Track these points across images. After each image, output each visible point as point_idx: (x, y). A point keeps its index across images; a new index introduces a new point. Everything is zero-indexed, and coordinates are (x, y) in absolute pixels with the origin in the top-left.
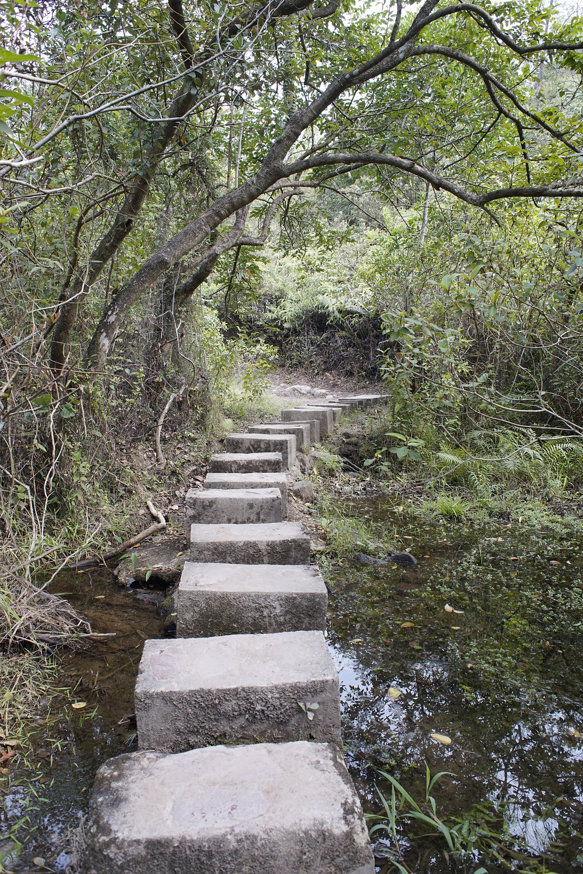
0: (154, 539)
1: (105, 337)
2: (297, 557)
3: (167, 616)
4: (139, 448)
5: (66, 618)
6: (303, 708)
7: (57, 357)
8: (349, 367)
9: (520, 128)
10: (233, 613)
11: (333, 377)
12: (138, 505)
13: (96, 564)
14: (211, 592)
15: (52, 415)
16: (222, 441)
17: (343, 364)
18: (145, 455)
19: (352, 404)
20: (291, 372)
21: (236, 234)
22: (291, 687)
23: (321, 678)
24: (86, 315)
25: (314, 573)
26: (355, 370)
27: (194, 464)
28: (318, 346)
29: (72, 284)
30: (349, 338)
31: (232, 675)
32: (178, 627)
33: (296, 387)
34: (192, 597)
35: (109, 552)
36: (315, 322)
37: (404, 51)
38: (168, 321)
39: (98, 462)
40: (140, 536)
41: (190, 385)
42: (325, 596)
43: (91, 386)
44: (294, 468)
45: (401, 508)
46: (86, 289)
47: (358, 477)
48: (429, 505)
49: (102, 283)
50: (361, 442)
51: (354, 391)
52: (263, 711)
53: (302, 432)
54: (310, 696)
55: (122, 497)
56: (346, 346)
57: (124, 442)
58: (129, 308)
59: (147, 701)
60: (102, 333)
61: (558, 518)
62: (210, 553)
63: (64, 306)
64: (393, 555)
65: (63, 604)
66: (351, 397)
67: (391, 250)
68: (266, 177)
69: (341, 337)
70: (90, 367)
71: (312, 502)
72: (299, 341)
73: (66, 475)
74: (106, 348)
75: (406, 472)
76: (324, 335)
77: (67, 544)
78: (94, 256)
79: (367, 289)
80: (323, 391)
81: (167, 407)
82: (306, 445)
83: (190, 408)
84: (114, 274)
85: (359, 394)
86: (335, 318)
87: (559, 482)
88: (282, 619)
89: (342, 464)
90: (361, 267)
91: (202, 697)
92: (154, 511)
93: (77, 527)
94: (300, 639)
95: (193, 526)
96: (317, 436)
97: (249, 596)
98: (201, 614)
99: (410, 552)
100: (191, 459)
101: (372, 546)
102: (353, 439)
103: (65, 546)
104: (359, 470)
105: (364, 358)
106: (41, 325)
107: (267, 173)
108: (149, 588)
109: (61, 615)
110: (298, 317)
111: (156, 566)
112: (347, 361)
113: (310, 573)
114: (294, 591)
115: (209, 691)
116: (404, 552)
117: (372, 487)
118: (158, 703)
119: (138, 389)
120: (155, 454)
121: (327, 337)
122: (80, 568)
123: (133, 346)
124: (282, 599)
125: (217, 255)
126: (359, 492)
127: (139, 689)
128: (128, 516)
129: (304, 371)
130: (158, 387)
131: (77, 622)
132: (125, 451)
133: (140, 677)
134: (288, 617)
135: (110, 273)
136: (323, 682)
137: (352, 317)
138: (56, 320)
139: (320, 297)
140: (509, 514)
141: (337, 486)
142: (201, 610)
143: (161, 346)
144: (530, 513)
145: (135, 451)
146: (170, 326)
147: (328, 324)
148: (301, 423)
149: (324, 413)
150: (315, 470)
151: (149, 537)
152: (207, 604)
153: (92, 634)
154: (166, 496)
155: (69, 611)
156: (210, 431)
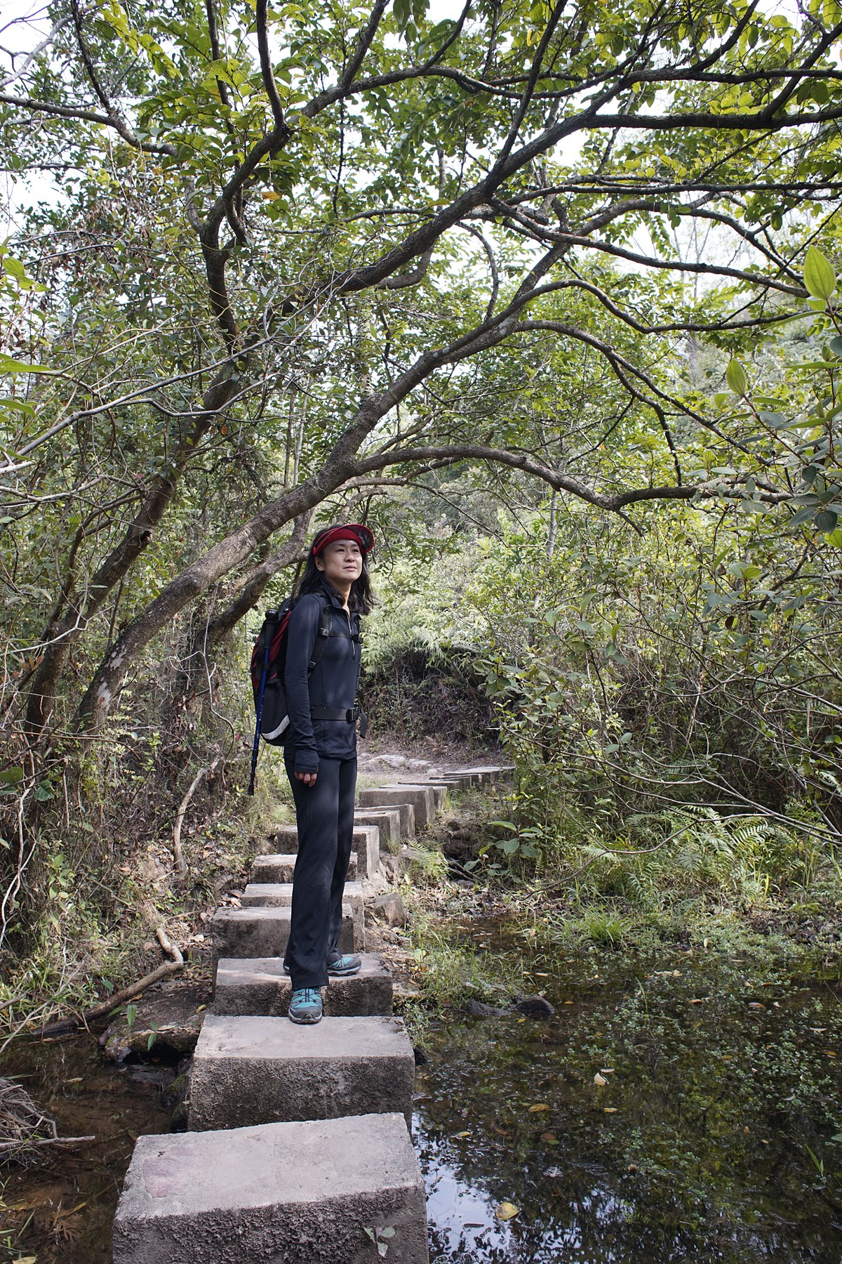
0: (164, 986)
1: (106, 688)
2: (373, 1006)
3: (176, 1105)
4: (149, 848)
5: (19, 1116)
6: (372, 1238)
7: (35, 716)
8: (459, 728)
9: (661, 414)
10: (274, 1093)
11: (437, 742)
12: (144, 935)
13: (73, 1027)
14: (242, 1060)
15: (22, 799)
16: (271, 838)
17: (452, 723)
18: (157, 860)
19: (462, 780)
20: (377, 736)
21: (294, 547)
22: (353, 1201)
23: (397, 1186)
24: (82, 657)
25: (395, 1027)
26: (469, 732)
27: (230, 873)
28: (415, 698)
29: (64, 615)
30: (458, 686)
31: (265, 1186)
32: (190, 1119)
33: (384, 757)
34: (213, 1068)
35: (94, 1008)
36: (410, 664)
37: (506, 327)
38: (197, 665)
39: (86, 870)
40: (143, 982)
41: (226, 756)
42: (411, 1062)
43: (82, 758)
44: (377, 876)
45: (532, 931)
46: (82, 624)
47: (471, 887)
48: (574, 926)
49: (106, 615)
50: (475, 836)
51: (467, 762)
52: (310, 1243)
53: (388, 822)
54: (382, 1217)
55: (119, 923)
56: (454, 697)
57: (126, 840)
58: (142, 649)
59: (133, 1236)
60: (101, 683)
61: (760, 938)
62: (245, 1002)
63: (49, 647)
64: (519, 1002)
65: (15, 1091)
66: (464, 771)
67: (510, 565)
68: (332, 476)
69: (447, 685)
70: (81, 730)
71: (402, 927)
72: (387, 692)
73: (37, 890)
74: (106, 704)
75: (540, 877)
76: (423, 683)
77: (30, 997)
78: (97, 578)
79: (480, 618)
80: (423, 763)
81: (192, 788)
82: (394, 840)
83: (226, 789)
84: (122, 601)
85: (475, 765)
86: (438, 658)
87: (758, 885)
88: (347, 1099)
89: (447, 868)
90: (471, 588)
91: (219, 1224)
92: (166, 943)
93: (48, 969)
94: (370, 1126)
95: (221, 961)
96: (410, 829)
97: (299, 1065)
98: (226, 1096)
99: (545, 997)
100: (225, 864)
101: (488, 989)
102: (463, 831)
103: (27, 1001)
104: (472, 877)
105: (480, 715)
106: (15, 673)
107: (333, 471)
108: (152, 1063)
109: (10, 1109)
110: (386, 658)
111: (165, 1027)
112: (456, 719)
113: (390, 1027)
114: (365, 1055)
115: (229, 1212)
116: (536, 997)
117: (491, 901)
118: (150, 1237)
119: (151, 762)
120: (172, 857)
121: (427, 686)
122: (46, 1035)
123: (145, 700)
124: (347, 1069)
125: (268, 576)
126: (472, 910)
127: (121, 1216)
128: (127, 953)
129: (395, 734)
130: (181, 759)
131: (34, 1120)
132: (127, 853)
133: (125, 1196)
134: (357, 1096)
135: (117, 601)
136: (400, 1191)
137: (461, 657)
138: (37, 666)
139: (416, 630)
140: (689, 935)
141: (440, 901)
142: (227, 1088)
143: (187, 701)
144: (719, 932)
145: (142, 854)
146: (200, 673)
147: (429, 668)
148: (388, 809)
149: (421, 794)
150: (406, 877)
151: (157, 984)
152: (236, 1079)
153: (57, 1138)
154: (185, 921)
155: (24, 1103)
156: (255, 823)
